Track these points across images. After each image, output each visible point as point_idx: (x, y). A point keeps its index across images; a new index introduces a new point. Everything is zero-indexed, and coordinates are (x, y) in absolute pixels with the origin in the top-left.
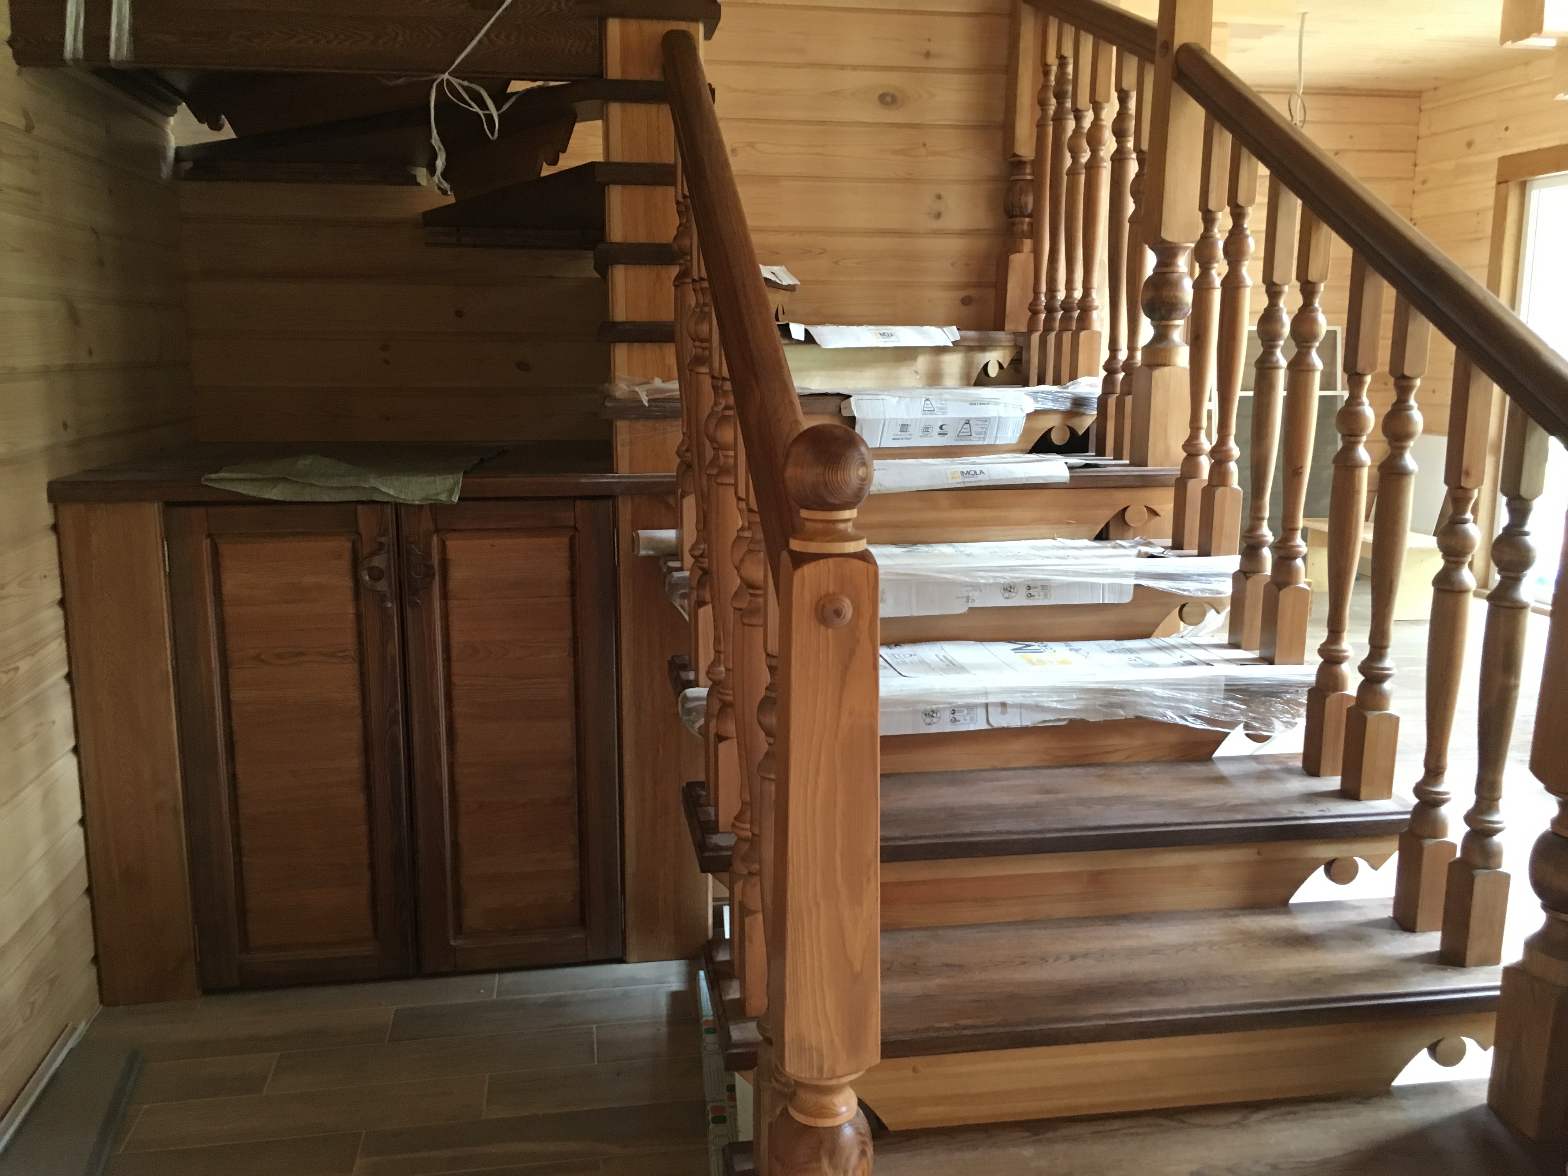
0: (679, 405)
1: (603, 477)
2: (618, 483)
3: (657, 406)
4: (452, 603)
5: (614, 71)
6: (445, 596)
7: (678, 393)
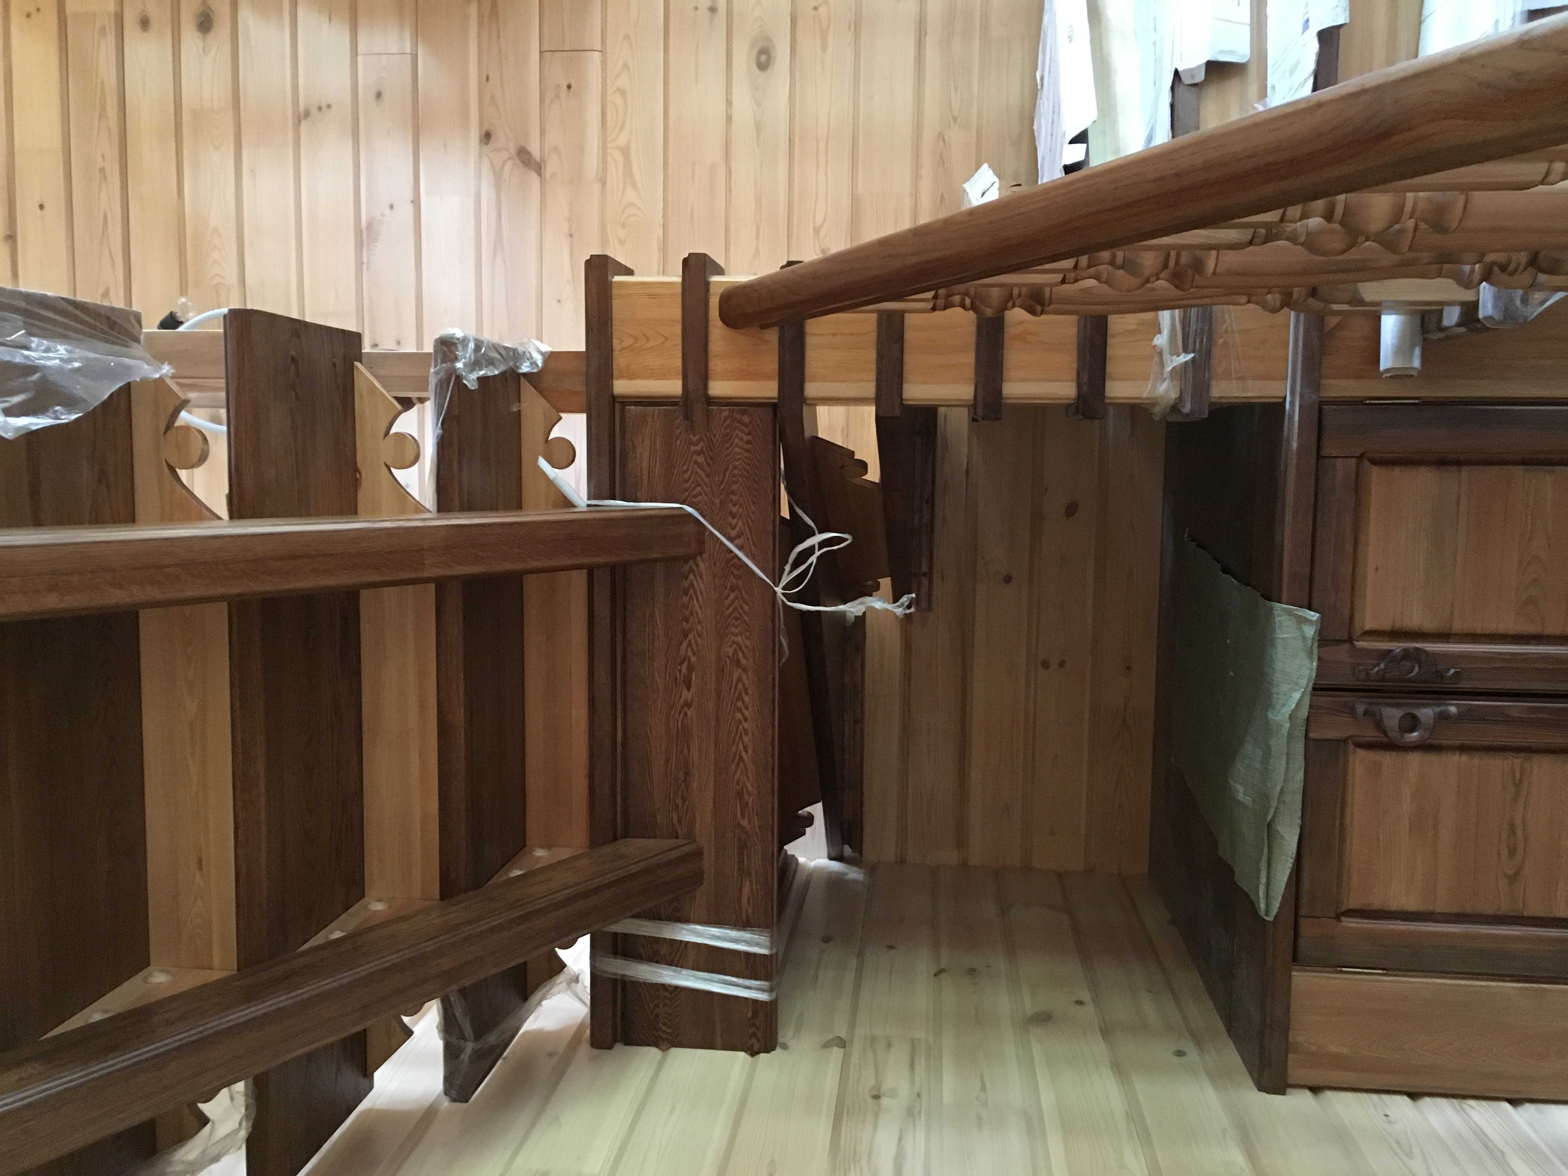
0: (1194, 310)
1: (1291, 417)
2: (1301, 397)
3: (1195, 342)
4: (1457, 626)
5: (769, 389)
6: (1445, 636)
7: (1177, 311)
